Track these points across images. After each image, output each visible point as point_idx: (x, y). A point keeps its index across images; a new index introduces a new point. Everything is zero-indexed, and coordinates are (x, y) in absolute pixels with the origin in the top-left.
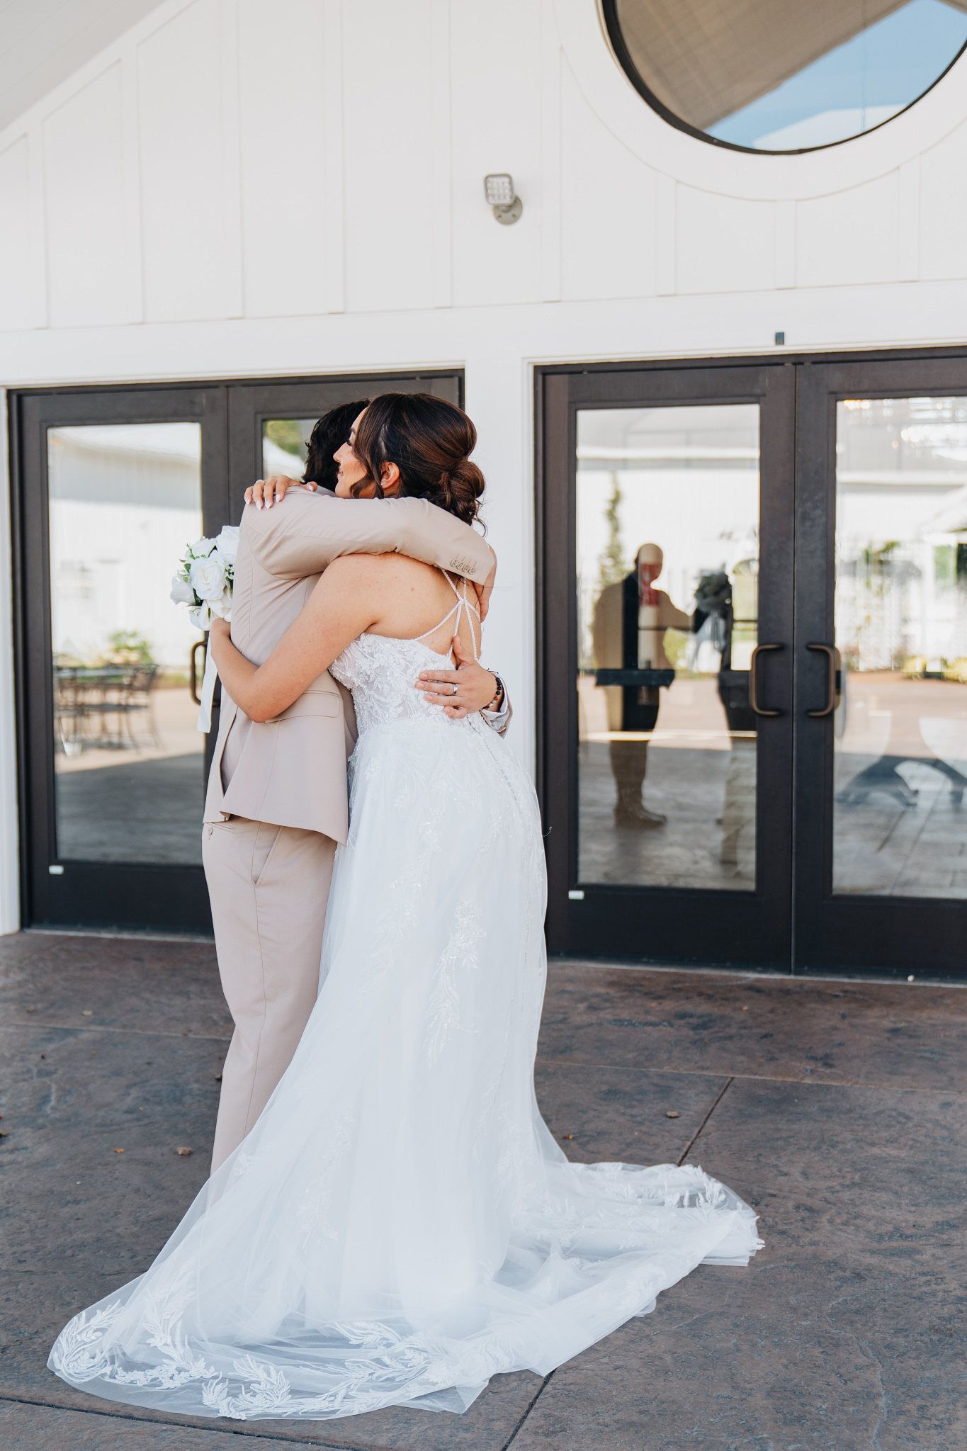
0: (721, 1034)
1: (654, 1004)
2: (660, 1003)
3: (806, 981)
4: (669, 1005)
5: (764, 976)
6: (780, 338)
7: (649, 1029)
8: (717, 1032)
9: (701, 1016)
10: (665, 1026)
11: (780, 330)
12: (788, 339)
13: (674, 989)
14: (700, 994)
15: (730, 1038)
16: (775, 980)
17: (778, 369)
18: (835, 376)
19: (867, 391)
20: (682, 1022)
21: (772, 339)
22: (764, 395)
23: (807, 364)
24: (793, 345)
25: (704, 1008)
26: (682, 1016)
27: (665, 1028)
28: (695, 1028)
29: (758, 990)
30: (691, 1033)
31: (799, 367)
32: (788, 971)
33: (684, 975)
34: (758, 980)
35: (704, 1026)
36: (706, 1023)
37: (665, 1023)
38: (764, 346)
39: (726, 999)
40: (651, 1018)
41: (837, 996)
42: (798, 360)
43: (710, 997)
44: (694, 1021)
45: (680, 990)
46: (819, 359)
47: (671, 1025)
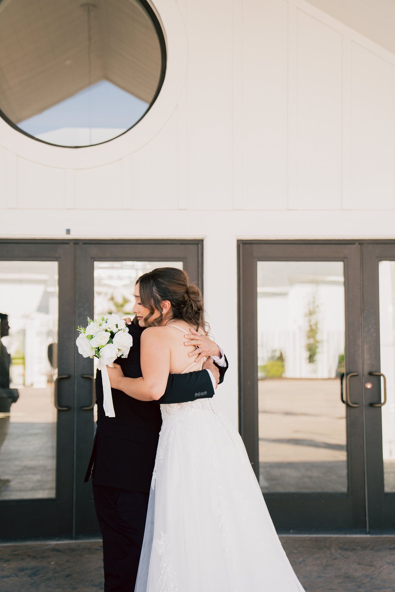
0: (44, 578)
1: (5, 565)
2: (8, 564)
3: (81, 543)
4: (14, 565)
5: (59, 542)
6: (68, 231)
7: (6, 580)
8: (42, 577)
9: (32, 569)
10: (14, 577)
11: (68, 228)
12: (71, 232)
13: (14, 555)
14: (29, 556)
15: (50, 579)
16: (65, 544)
17: (67, 246)
18: (94, 250)
19: (108, 258)
20: (23, 573)
21: (64, 232)
22: (60, 257)
23: (81, 244)
24: (73, 236)
25: (33, 563)
26: (22, 570)
27: (14, 578)
28: (30, 576)
29: (58, 551)
30: (29, 579)
31: (77, 245)
32: (71, 538)
33: (18, 546)
34: (57, 545)
35: (34, 574)
36: (35, 573)
37: (13, 575)
38: (61, 235)
39: (43, 557)
40: (5, 573)
41: (98, 549)
42: (76, 242)
43: (34, 557)
44: (29, 572)
45: (17, 555)
46: (87, 242)
47: (17, 576)
